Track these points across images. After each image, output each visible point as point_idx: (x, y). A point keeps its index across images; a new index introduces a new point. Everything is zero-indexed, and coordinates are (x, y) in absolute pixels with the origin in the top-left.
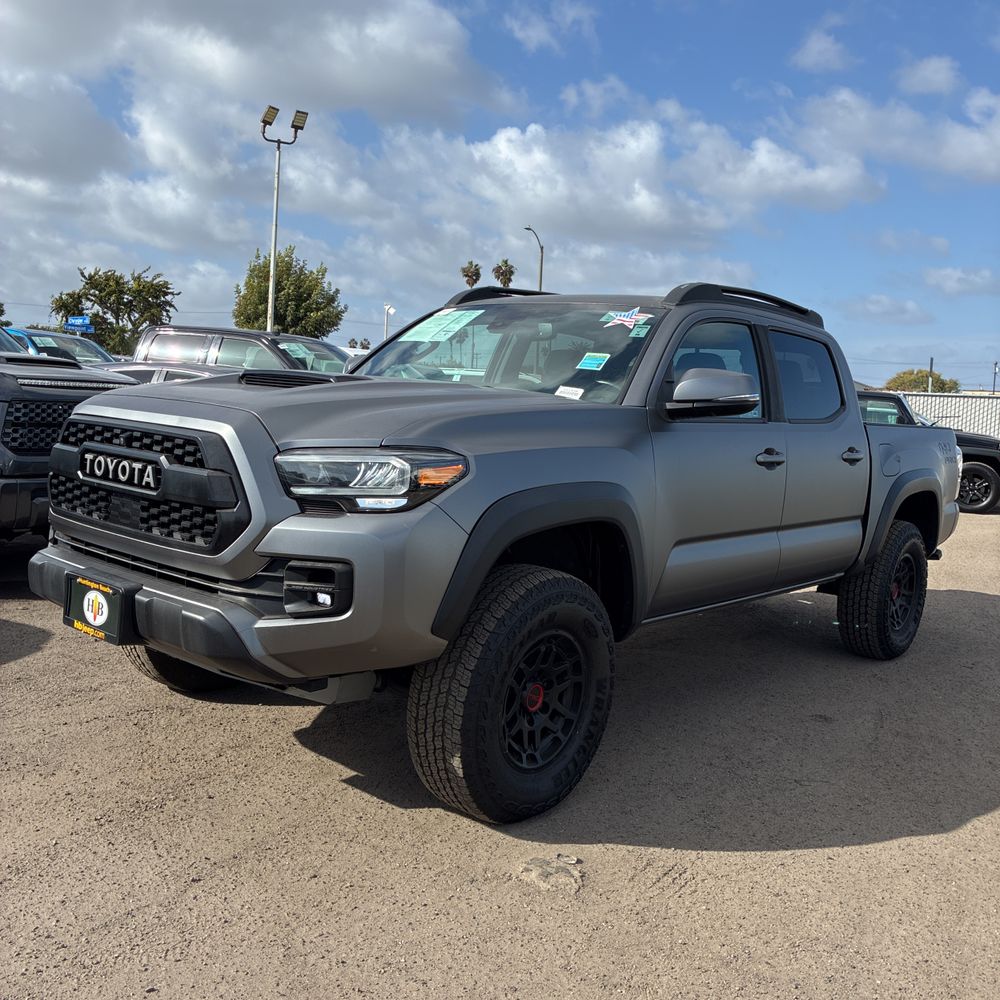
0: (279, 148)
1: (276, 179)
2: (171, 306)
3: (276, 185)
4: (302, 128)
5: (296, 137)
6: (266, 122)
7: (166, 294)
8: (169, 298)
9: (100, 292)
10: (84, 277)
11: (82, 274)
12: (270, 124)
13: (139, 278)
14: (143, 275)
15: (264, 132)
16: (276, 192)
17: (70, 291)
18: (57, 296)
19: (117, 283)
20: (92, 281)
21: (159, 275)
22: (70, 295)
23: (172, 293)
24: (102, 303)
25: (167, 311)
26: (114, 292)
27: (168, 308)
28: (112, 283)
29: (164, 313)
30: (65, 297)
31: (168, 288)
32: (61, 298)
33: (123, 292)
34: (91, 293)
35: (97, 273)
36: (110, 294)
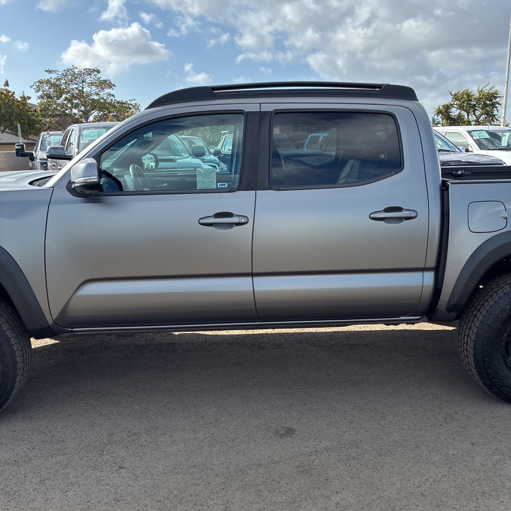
2: (499, 104)
7: (496, 98)
8: (498, 100)
9: (460, 101)
11: (451, 94)
13: (482, 91)
14: (484, 89)
17: (443, 104)
19: (468, 96)
20: (456, 97)
21: (493, 87)
22: (443, 106)
23: (499, 97)
24: (461, 107)
25: (496, 107)
26: (466, 101)
27: (497, 105)
28: (465, 96)
29: (495, 109)
30: (441, 107)
31: (497, 94)
32: (439, 108)
33: (471, 100)
34: (455, 103)
35: (459, 93)
36: (463, 102)
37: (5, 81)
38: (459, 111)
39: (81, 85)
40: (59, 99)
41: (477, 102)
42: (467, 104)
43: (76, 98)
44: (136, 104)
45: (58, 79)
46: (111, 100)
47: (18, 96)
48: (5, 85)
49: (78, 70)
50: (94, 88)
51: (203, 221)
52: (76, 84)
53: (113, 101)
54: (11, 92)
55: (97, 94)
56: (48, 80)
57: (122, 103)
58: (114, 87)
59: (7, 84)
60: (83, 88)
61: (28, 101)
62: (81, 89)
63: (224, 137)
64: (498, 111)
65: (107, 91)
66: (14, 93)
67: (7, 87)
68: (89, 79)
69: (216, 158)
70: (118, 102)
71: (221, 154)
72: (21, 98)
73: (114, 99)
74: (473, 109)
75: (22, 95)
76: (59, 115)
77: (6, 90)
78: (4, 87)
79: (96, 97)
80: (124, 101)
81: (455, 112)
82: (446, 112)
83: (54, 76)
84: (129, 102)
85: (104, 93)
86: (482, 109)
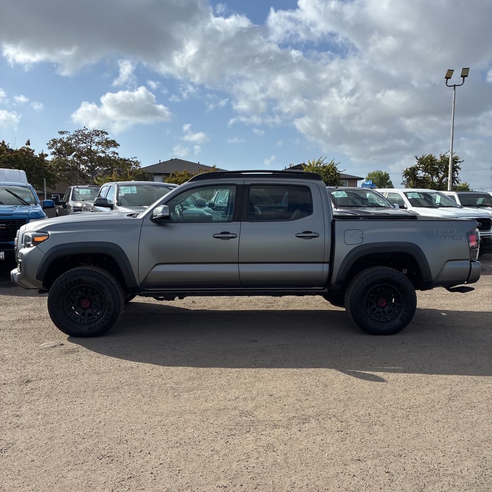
0: (455, 89)
1: (453, 105)
2: (459, 168)
3: (453, 108)
4: (467, 76)
5: (464, 81)
6: (447, 78)
7: (456, 162)
8: (458, 164)
9: (425, 165)
10: (418, 160)
11: (417, 158)
12: (450, 78)
13: (444, 156)
15: (447, 83)
16: (453, 111)
17: (410, 167)
18: (405, 170)
19: (432, 160)
20: (421, 161)
22: (410, 169)
23: (460, 162)
24: (425, 170)
25: (457, 171)
26: (430, 164)
27: (457, 169)
28: (429, 161)
29: (455, 173)
30: (408, 170)
31: (457, 160)
32: (407, 170)
33: (434, 164)
34: (421, 166)
35: (423, 157)
36: (427, 166)
37: (28, 140)
38: (424, 173)
39: (89, 144)
40: (70, 156)
41: (439, 166)
42: (431, 167)
43: (84, 155)
44: (137, 161)
45: (70, 139)
46: (115, 157)
47: (37, 154)
48: (26, 144)
49: (88, 131)
50: (100, 147)
51: (215, 236)
52: (85, 143)
53: (117, 158)
54: (31, 150)
55: (103, 152)
56: (61, 139)
57: (125, 160)
58: (118, 147)
59: (28, 143)
60: (91, 146)
61: (46, 158)
62: (89, 147)
63: (217, 192)
64: (458, 174)
65: (112, 149)
66: (34, 151)
67: (28, 146)
68: (97, 139)
69: (210, 209)
70: (121, 159)
71: (214, 206)
72: (39, 155)
73: (117, 156)
74: (436, 173)
75: (41, 153)
76: (68, 170)
77: (28, 148)
78: (26, 146)
79: (102, 155)
80: (126, 159)
81: (421, 174)
82: (413, 173)
83: (66, 136)
84: (131, 159)
85: (110, 151)
86: (443, 172)
